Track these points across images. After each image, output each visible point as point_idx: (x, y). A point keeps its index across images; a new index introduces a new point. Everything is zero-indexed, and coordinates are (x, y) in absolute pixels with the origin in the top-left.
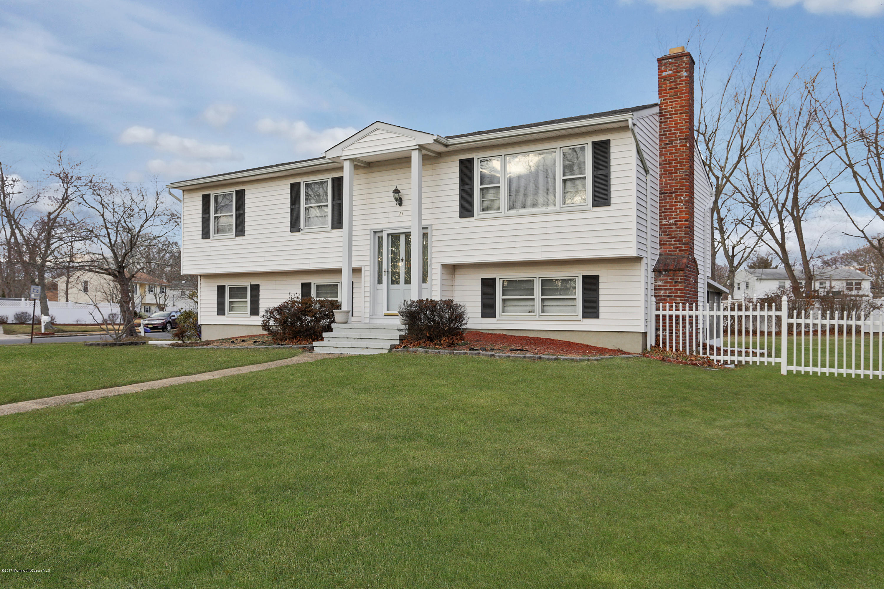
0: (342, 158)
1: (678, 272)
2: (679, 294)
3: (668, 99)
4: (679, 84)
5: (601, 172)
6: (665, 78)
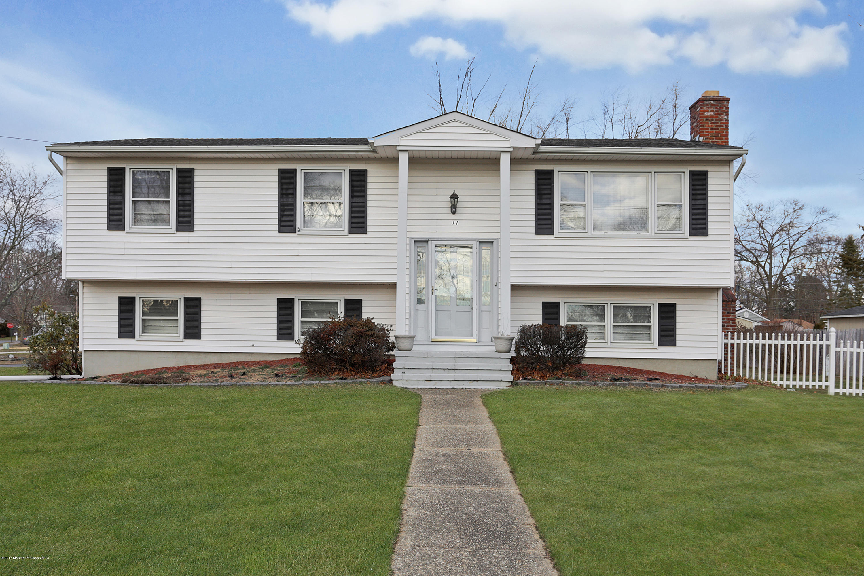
0: (398, 148)
1: (730, 303)
2: (731, 324)
3: (710, 139)
4: (720, 126)
5: (698, 202)
6: (707, 118)
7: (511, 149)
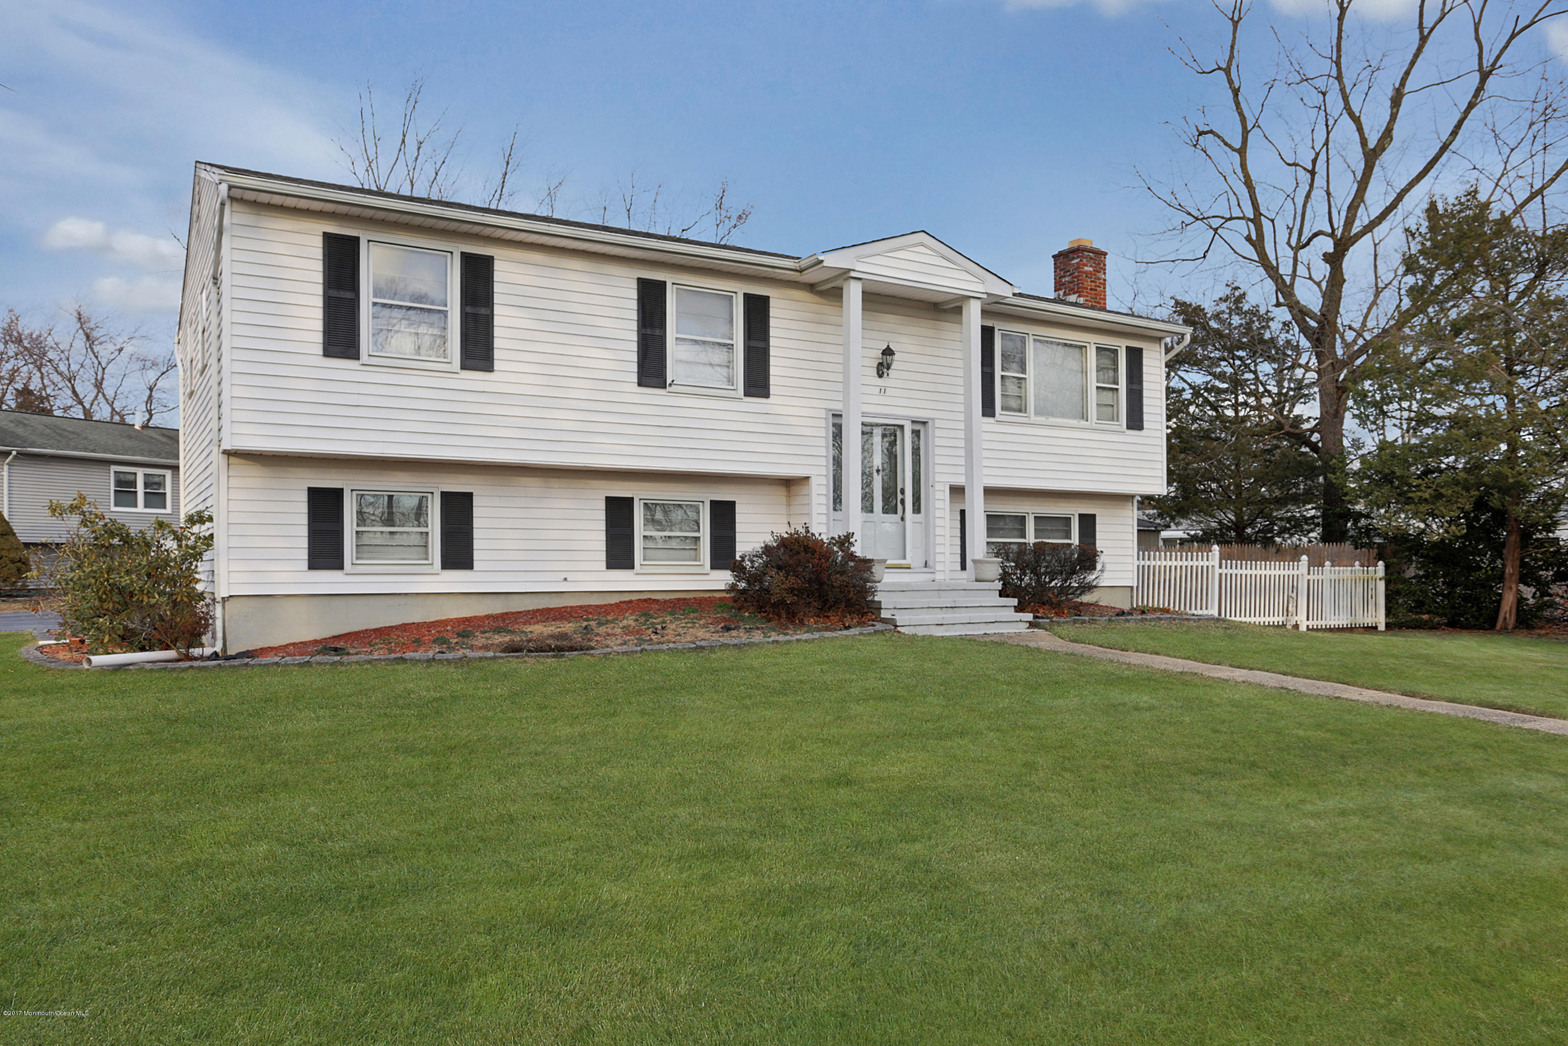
5: (1133, 387)
6: (1086, 272)
7: (985, 296)
